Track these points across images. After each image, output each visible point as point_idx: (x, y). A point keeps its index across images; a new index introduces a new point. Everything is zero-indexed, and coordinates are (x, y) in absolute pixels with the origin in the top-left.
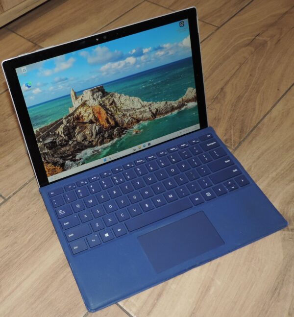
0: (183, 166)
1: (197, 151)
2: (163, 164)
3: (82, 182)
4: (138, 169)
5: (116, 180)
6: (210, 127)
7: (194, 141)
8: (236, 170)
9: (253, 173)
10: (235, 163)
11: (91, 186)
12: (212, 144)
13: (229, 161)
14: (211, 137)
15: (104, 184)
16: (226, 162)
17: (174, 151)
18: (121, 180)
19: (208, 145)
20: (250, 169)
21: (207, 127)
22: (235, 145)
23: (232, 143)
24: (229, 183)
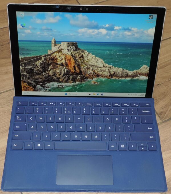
0: (117, 119)
1: (132, 112)
2: (103, 112)
3: (42, 104)
4: (84, 109)
5: (65, 110)
6: (153, 99)
7: (134, 105)
8: (152, 137)
9: (166, 144)
10: (155, 132)
11: (47, 109)
12: (147, 111)
13: (151, 128)
14: (149, 106)
15: (56, 110)
16: (149, 128)
17: (117, 106)
18: (69, 112)
19: (143, 111)
20: (165, 141)
21: (151, 97)
22: (165, 118)
23: (165, 117)
24: (142, 144)
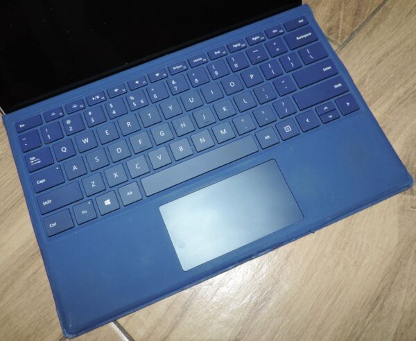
0: (252, 76)
1: (278, 49)
2: (216, 73)
3: (75, 106)
4: (174, 82)
5: (133, 101)
6: (306, 5)
7: (274, 31)
8: (340, 85)
9: (367, 88)
10: (339, 72)
11: (90, 113)
12: (305, 36)
13: (329, 68)
14: (306, 23)
15: (113, 109)
16: (324, 70)
17: (240, 49)
18: (142, 101)
19: (298, 38)
20: (362, 83)
21: (300, 4)
22: (343, 37)
23: (340, 35)
24: (326, 108)
